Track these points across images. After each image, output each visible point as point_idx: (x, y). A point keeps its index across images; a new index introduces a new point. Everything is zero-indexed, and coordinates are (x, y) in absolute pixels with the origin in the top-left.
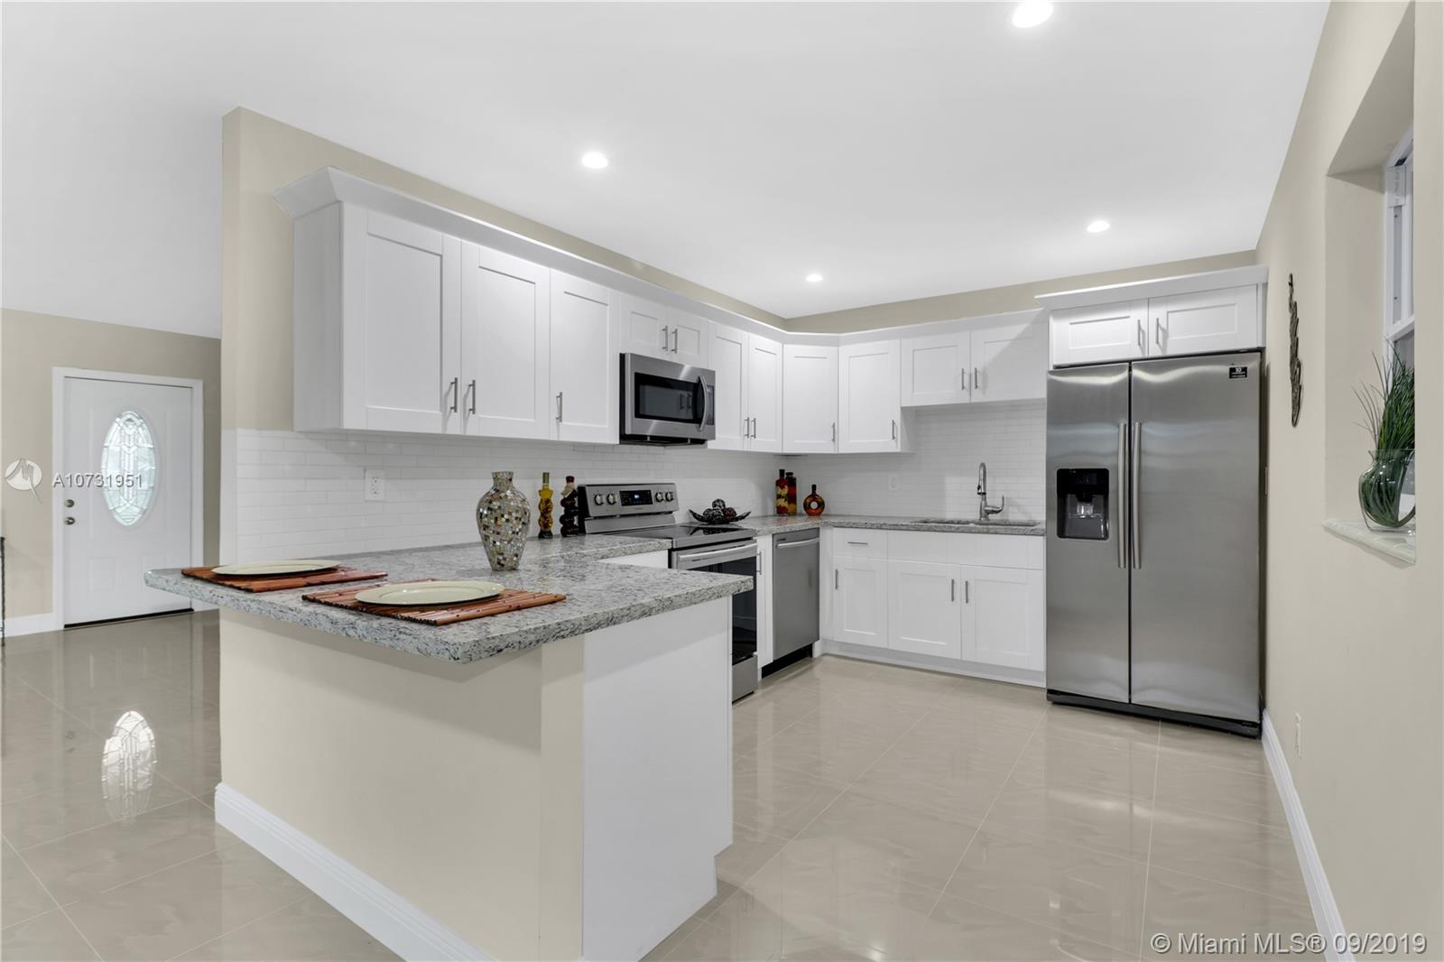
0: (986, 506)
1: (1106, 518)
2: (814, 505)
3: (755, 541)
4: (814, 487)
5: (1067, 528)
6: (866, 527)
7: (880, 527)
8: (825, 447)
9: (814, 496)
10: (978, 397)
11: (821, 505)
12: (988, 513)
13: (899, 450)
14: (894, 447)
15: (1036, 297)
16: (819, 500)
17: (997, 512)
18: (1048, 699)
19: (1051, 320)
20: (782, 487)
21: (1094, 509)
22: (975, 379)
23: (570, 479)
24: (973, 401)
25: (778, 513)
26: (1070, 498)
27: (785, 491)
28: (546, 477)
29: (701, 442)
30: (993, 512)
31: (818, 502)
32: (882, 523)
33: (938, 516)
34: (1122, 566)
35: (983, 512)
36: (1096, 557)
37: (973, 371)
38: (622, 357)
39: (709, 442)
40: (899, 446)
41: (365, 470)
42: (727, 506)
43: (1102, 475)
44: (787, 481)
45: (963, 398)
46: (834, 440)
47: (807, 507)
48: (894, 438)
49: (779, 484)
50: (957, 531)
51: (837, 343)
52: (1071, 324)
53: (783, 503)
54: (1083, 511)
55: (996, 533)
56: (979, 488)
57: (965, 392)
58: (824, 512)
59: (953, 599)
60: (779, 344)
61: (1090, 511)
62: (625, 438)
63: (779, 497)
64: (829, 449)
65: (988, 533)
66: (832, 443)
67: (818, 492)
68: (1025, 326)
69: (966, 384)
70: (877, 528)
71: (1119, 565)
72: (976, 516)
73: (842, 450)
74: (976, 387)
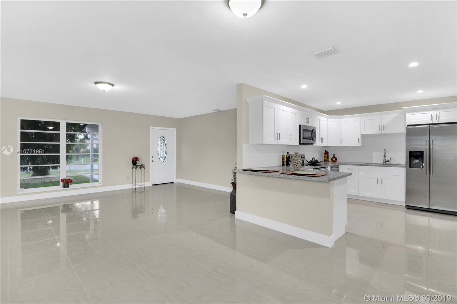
0: (385, 160)
1: (423, 163)
2: (334, 159)
3: (327, 168)
5: (412, 166)
6: (352, 165)
7: (356, 165)
8: (338, 144)
9: (334, 157)
10: (384, 132)
11: (336, 159)
12: (386, 162)
13: (360, 145)
14: (359, 145)
15: (402, 108)
17: (388, 162)
18: (406, 207)
19: (406, 114)
20: (326, 155)
21: (419, 161)
22: (383, 128)
23: (288, 153)
24: (382, 133)
25: (324, 161)
26: (413, 158)
27: (327, 156)
28: (284, 152)
29: (312, 144)
30: (387, 161)
33: (371, 162)
34: (427, 174)
35: (385, 162)
36: (420, 172)
37: (382, 126)
38: (300, 125)
39: (314, 144)
40: (360, 144)
41: (257, 151)
42: (316, 159)
43: (422, 152)
44: (326, 153)
45: (380, 132)
46: (341, 143)
47: (332, 160)
48: (359, 142)
49: (325, 154)
50: (379, 166)
51: (342, 118)
52: (412, 114)
53: (326, 159)
54: (416, 161)
55: (390, 167)
56: (384, 155)
58: (337, 161)
59: (378, 183)
60: (326, 119)
61: (418, 162)
62: (300, 143)
63: (325, 157)
64: (340, 145)
65: (388, 166)
66: (340, 143)
67: (335, 156)
68: (397, 114)
69: (380, 129)
71: (427, 175)
72: (383, 162)
73: (343, 145)
74: (383, 130)
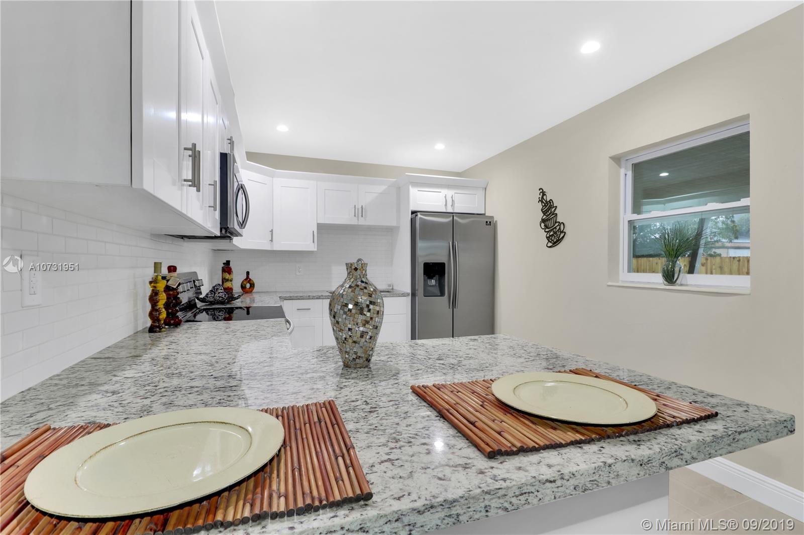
2: (248, 286)
4: (248, 273)
6: (309, 298)
9: (248, 279)
10: (362, 222)
11: (252, 285)
14: (313, 247)
15: (406, 174)
16: (252, 282)
19: (411, 187)
20: (226, 273)
21: (435, 282)
22: (361, 212)
23: (172, 269)
24: (359, 224)
27: (228, 275)
28: (158, 266)
31: (250, 284)
32: (320, 295)
34: (450, 308)
37: (360, 207)
40: (316, 247)
43: (441, 266)
45: (354, 222)
46: (272, 240)
47: (244, 286)
48: (313, 242)
51: (272, 176)
52: (419, 191)
57: (356, 218)
64: (267, 247)
66: (269, 242)
67: (250, 277)
68: (385, 187)
69: (356, 213)
70: (317, 298)
73: (277, 247)
74: (362, 216)
